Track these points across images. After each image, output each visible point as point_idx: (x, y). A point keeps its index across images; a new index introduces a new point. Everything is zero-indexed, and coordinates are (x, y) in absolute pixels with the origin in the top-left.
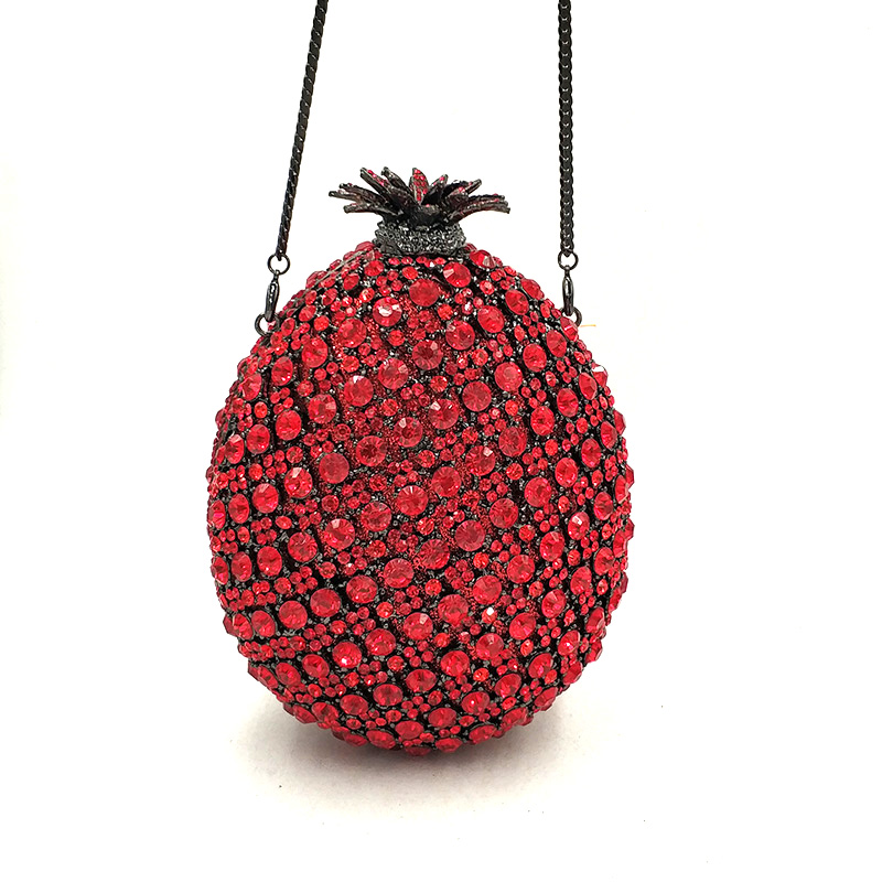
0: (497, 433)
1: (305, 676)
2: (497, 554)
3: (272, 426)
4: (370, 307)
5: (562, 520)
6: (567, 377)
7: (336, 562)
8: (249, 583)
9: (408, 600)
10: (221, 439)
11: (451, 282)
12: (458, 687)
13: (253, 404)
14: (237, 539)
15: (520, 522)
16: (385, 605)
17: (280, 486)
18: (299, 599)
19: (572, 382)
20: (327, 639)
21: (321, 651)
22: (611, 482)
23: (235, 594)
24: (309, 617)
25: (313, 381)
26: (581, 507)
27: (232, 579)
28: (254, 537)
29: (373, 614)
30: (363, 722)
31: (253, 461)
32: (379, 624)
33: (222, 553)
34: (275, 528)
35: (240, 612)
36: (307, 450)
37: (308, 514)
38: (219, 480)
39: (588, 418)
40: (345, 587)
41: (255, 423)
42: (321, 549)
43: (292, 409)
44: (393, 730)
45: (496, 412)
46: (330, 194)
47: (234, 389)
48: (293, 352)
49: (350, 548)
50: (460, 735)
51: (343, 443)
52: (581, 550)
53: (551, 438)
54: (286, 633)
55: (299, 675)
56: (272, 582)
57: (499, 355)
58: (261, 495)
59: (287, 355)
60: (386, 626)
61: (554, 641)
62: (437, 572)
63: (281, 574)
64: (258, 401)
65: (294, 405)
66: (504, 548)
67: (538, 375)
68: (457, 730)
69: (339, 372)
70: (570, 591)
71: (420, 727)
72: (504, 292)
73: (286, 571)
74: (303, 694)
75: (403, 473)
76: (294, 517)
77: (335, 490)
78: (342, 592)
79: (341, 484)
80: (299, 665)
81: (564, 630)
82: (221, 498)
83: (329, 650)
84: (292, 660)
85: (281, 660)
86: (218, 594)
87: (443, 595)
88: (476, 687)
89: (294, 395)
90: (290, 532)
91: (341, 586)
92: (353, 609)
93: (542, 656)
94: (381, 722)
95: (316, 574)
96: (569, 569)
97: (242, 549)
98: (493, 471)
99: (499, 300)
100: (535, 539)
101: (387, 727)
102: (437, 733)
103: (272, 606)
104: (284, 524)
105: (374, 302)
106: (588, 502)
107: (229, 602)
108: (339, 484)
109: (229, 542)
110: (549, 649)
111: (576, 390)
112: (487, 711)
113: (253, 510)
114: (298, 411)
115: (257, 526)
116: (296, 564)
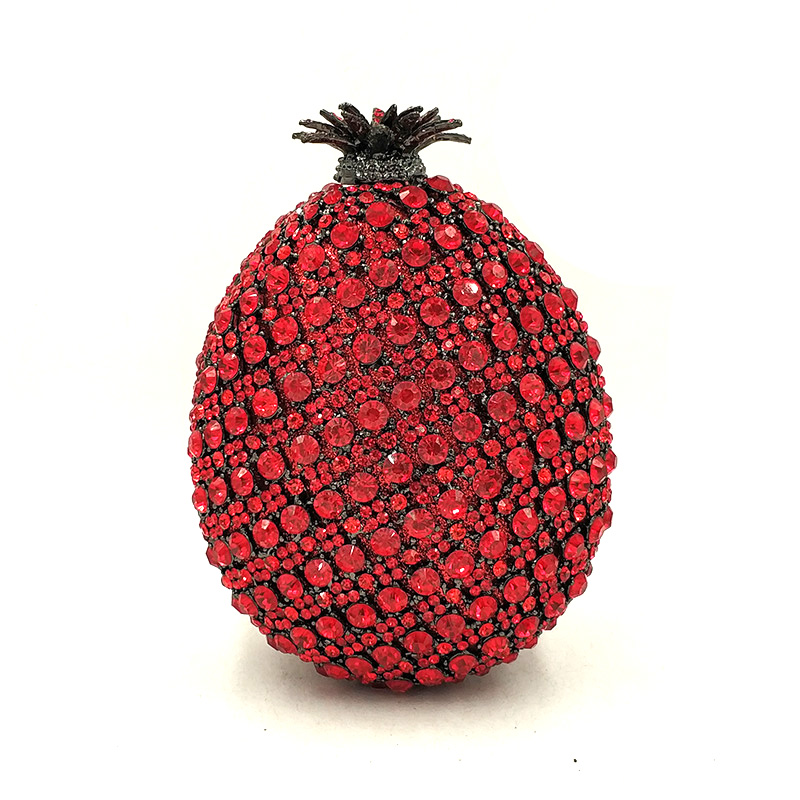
0: (457, 347)
1: (281, 599)
2: (462, 470)
3: (240, 353)
4: (328, 232)
5: (529, 437)
6: (531, 295)
7: (303, 479)
8: (225, 506)
9: (374, 515)
11: (407, 203)
12: (432, 608)
13: (224, 335)
14: (213, 465)
15: (484, 437)
16: (352, 521)
17: (249, 407)
18: (271, 517)
19: (537, 300)
20: (299, 559)
21: (294, 569)
22: (584, 404)
23: (214, 520)
24: (280, 535)
25: (277, 306)
26: (551, 424)
27: (211, 505)
28: (228, 460)
29: (341, 530)
30: (341, 648)
31: (225, 389)
32: (347, 540)
33: (201, 482)
34: (245, 448)
35: (219, 538)
36: (272, 371)
37: (275, 433)
39: (555, 337)
40: (313, 504)
41: (226, 353)
42: (289, 466)
43: (258, 334)
44: (370, 658)
45: (454, 327)
46: (294, 137)
48: (259, 283)
49: (316, 464)
50: (440, 665)
51: (304, 362)
52: (553, 470)
53: (515, 353)
54: (260, 554)
55: (275, 598)
56: (245, 502)
58: (231, 419)
59: (253, 286)
60: (354, 542)
61: (529, 564)
62: (402, 487)
63: (254, 494)
64: (228, 332)
65: (260, 331)
66: (469, 463)
67: (499, 291)
68: (434, 659)
69: (300, 294)
70: (544, 512)
71: (397, 654)
72: (462, 212)
73: (257, 491)
74: (281, 619)
75: (362, 389)
76: (263, 437)
77: (299, 408)
78: (310, 509)
79: (305, 402)
80: (274, 587)
81: (540, 553)
82: (198, 427)
83: (301, 568)
84: (268, 582)
85: (258, 583)
86: (200, 524)
87: (408, 509)
88: (450, 609)
89: (259, 321)
90: (259, 452)
91: (309, 503)
92: (322, 526)
93: (516, 580)
94: (358, 648)
95: (285, 492)
96: (540, 489)
97: (218, 473)
98: (454, 386)
99: (457, 221)
100: (501, 453)
101: (363, 653)
102: (415, 663)
103: (245, 526)
104: (254, 444)
105: (331, 227)
106: (557, 420)
107: (209, 529)
108: (303, 403)
109: (206, 469)
110: (523, 572)
111: (541, 308)
112: (464, 638)
113: (226, 434)
114: (263, 336)
115: (230, 449)
116: (266, 483)
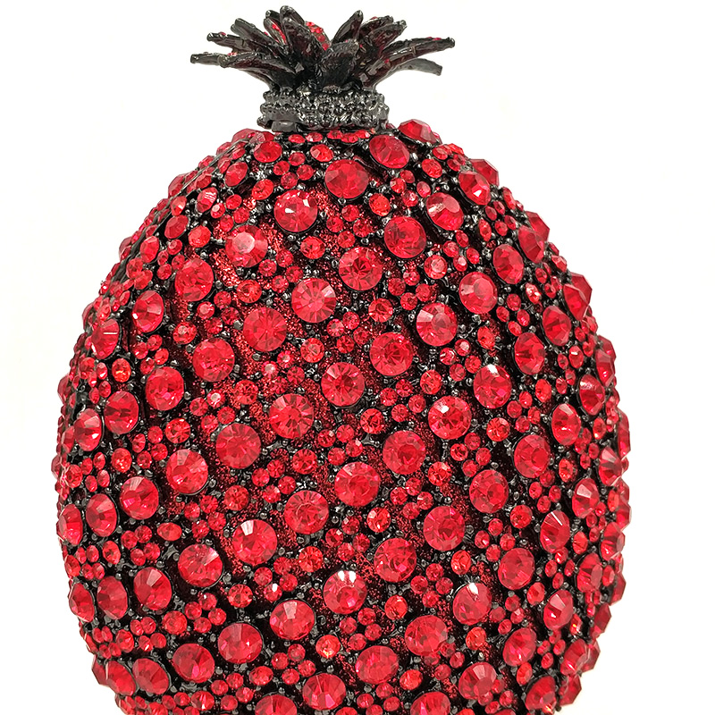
0: (469, 375)
2: (482, 552)
3: (140, 391)
4: (269, 207)
5: (564, 493)
6: (549, 290)
7: (252, 584)
8: (125, 621)
9: (361, 629)
10: (69, 417)
13: (109, 362)
14: (102, 559)
15: (510, 501)
16: (327, 640)
17: (160, 479)
18: (201, 640)
19: (556, 297)
20: (245, 694)
21: (237, 709)
23: (105, 636)
24: (217, 665)
25: (195, 321)
26: (586, 471)
27: (100, 616)
28: (127, 555)
29: (311, 654)
31: (116, 446)
32: (321, 667)
33: (83, 579)
34: (156, 539)
35: (115, 659)
36: (195, 422)
37: (203, 516)
38: (69, 474)
39: (580, 346)
40: (268, 618)
41: (114, 390)
42: (228, 565)
43: (168, 364)
45: (465, 346)
47: (81, 345)
48: (160, 282)
49: (272, 561)
51: (247, 407)
52: (587, 531)
54: (184, 687)
56: (158, 618)
57: (462, 262)
58: (132, 494)
59: (153, 288)
60: (330, 669)
61: (557, 660)
62: (399, 585)
63: (171, 607)
64: (116, 358)
65: (170, 359)
66: (492, 541)
67: (515, 288)
69: (233, 304)
70: (577, 589)
72: (455, 174)
73: (177, 601)
75: (339, 445)
76: (184, 522)
77: (242, 477)
78: (263, 626)
79: (250, 469)
81: (569, 643)
82: (74, 501)
83: (249, 708)
86: (82, 633)
87: (409, 617)
89: (168, 343)
90: (180, 545)
91: (260, 616)
92: (280, 648)
93: (541, 682)
95: (223, 603)
96: (575, 560)
97: (110, 572)
98: (468, 431)
100: (533, 522)
103: (162, 653)
104: (170, 532)
105: (273, 199)
106: (592, 463)
107: (98, 644)
108: (247, 469)
109: (92, 564)
110: (550, 671)
111: (564, 307)
113: (123, 516)
114: (178, 368)
115: (130, 539)
116: (193, 592)
